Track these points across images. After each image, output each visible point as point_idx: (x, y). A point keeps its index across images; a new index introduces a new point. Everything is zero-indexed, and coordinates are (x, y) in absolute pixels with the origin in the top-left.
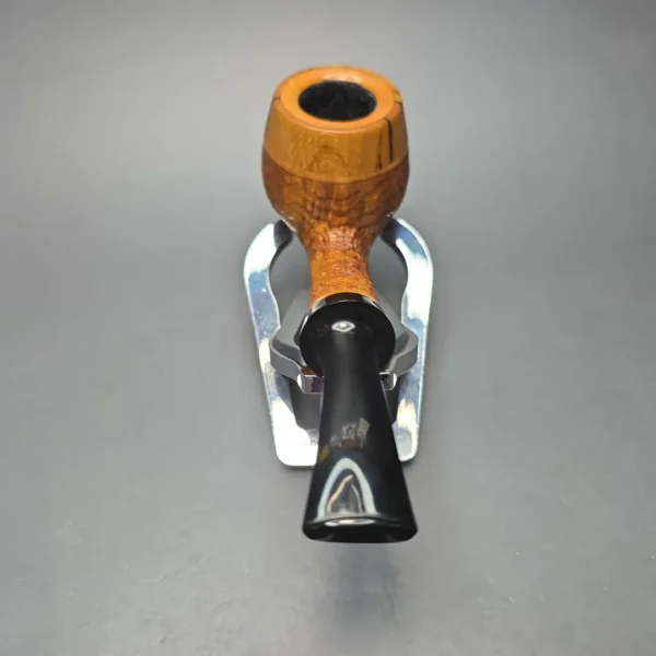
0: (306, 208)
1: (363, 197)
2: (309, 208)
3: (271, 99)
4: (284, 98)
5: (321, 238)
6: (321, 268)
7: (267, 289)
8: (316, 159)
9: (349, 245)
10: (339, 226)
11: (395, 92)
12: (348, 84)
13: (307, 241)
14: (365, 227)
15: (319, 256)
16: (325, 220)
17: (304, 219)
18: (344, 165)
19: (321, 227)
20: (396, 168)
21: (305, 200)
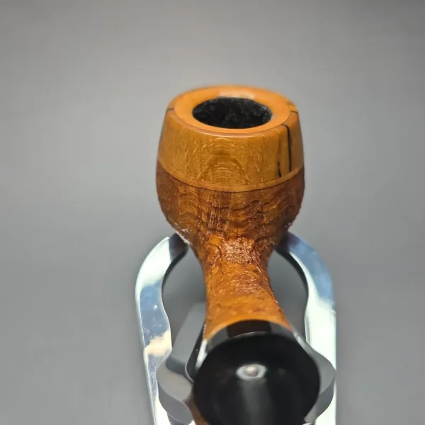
0: (200, 219)
1: (262, 206)
2: (204, 219)
3: (165, 109)
4: (178, 109)
5: (217, 250)
6: (218, 284)
7: (159, 306)
8: (212, 166)
9: (248, 258)
10: (237, 237)
11: (290, 104)
12: (242, 100)
13: (202, 255)
14: (263, 238)
15: (215, 270)
16: (221, 231)
17: (199, 230)
18: (242, 172)
19: (216, 239)
20: (295, 177)
21: (200, 211)
